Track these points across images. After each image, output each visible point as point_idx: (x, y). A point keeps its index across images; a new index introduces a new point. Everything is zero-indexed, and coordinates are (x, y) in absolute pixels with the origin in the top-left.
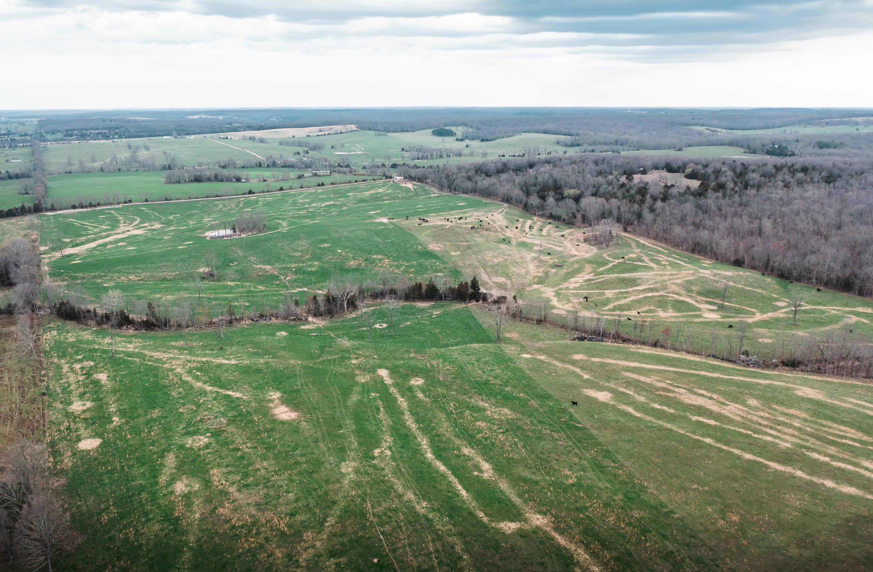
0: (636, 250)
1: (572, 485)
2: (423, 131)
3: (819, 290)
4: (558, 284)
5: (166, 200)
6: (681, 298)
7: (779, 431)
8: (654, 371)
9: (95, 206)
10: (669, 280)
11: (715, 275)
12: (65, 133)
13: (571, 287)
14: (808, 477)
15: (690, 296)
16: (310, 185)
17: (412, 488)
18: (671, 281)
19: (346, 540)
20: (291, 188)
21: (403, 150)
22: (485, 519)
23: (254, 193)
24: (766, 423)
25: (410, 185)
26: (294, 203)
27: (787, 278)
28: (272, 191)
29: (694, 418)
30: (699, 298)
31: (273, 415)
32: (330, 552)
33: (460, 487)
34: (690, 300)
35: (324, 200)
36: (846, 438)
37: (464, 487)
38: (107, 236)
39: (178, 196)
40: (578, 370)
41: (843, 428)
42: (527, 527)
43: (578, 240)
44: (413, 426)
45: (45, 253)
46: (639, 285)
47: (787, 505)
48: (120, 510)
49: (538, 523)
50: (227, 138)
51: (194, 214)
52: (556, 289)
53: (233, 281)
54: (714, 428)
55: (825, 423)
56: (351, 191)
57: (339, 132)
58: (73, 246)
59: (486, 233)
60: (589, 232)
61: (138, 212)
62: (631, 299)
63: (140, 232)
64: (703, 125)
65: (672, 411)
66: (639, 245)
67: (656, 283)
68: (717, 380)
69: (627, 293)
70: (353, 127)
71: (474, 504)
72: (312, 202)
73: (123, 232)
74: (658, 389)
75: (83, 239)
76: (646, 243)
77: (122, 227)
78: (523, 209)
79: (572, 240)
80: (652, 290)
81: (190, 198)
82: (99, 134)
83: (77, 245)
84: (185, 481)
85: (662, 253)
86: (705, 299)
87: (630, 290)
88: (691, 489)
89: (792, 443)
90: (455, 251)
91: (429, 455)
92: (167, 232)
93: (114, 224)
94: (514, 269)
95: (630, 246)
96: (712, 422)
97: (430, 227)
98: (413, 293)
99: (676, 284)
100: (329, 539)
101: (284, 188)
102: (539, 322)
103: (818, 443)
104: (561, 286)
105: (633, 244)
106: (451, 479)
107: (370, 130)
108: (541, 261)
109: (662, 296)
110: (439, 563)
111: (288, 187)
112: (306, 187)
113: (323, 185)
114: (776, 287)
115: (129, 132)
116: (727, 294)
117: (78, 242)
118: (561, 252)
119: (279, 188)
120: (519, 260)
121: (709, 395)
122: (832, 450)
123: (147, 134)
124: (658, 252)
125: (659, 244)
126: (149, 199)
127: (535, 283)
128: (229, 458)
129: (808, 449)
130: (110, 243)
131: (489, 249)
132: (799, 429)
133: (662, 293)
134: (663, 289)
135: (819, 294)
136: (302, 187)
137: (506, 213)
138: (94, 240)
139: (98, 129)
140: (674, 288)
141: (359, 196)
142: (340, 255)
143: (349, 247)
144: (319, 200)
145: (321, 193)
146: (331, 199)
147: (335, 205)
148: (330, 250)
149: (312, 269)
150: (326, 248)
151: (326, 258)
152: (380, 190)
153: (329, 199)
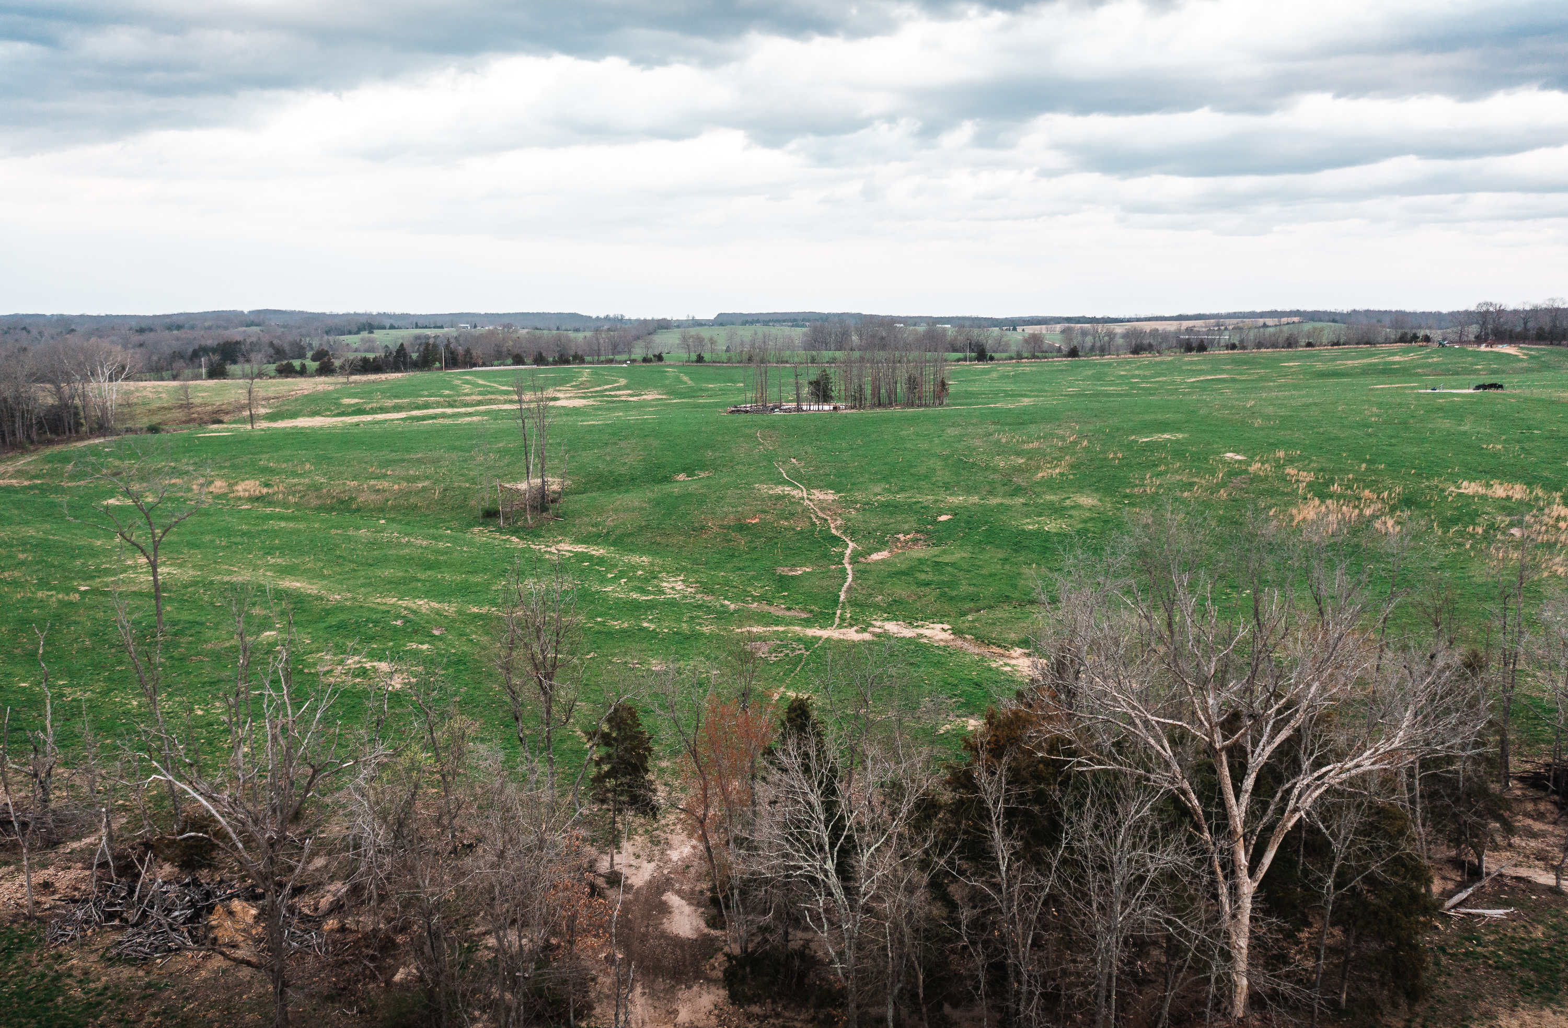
20: (1102, 352)
23: (991, 359)
25: (1508, 349)
63: (579, 403)
70: (1295, 319)
72: (1157, 375)
101: (1081, 352)
113: (1202, 348)
119: (1066, 350)
141: (1320, 366)
142: (1234, 472)
143: (1288, 445)
144: (1181, 372)
145: (1192, 363)
146: (1223, 371)
147: (1233, 380)
148: (1178, 452)
149: (1052, 526)
150: (1162, 446)
151: (1151, 484)
152: (1397, 358)
153: (1214, 371)
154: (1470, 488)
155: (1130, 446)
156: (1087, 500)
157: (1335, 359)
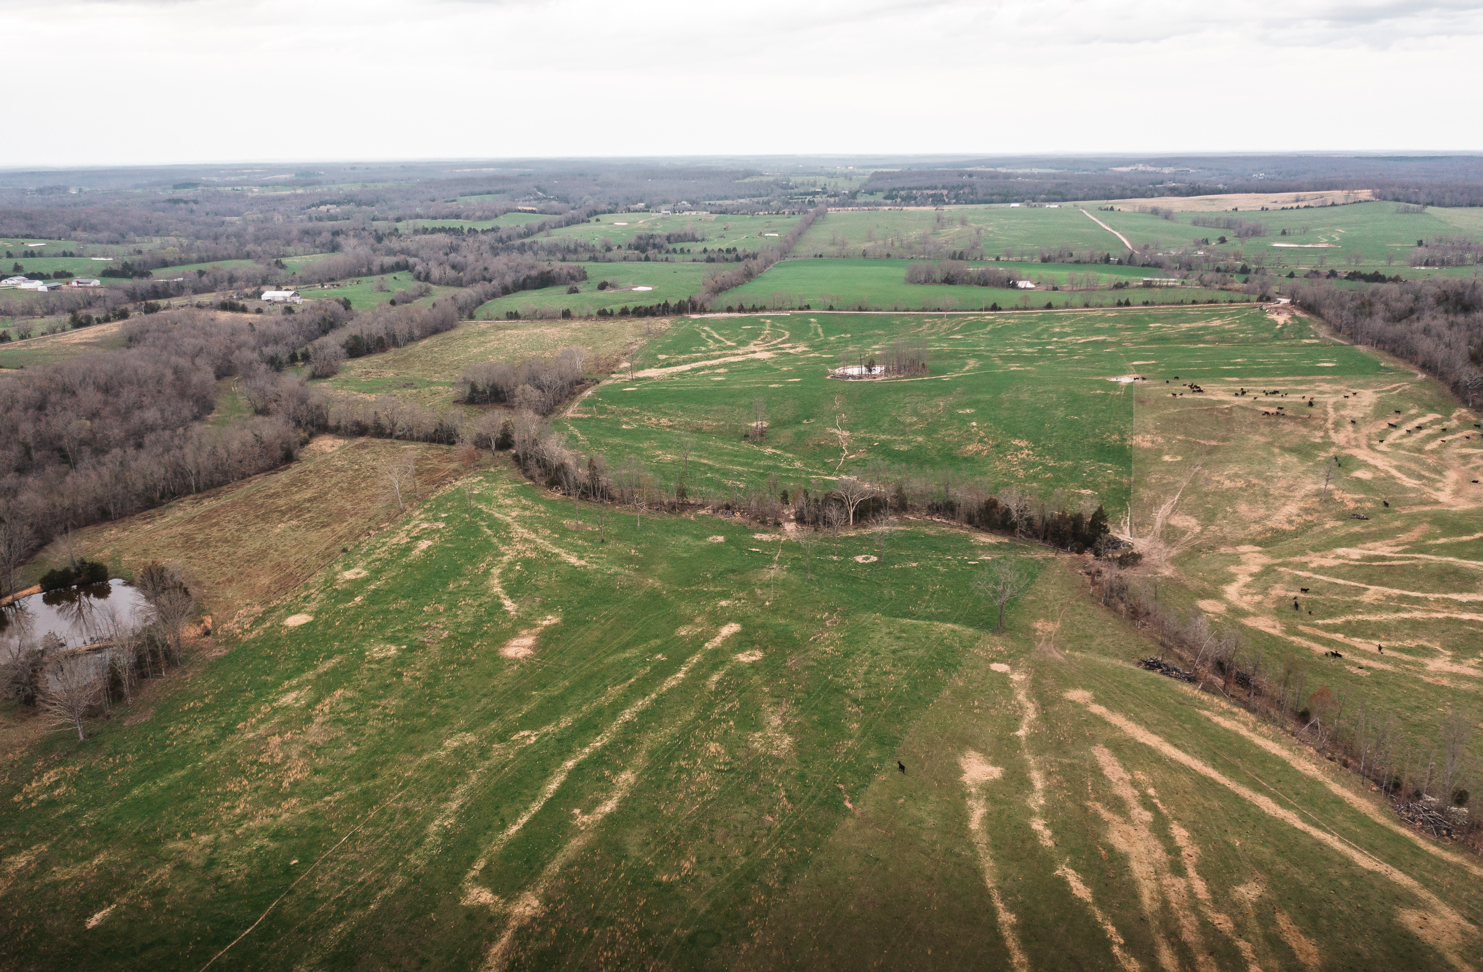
5: (860, 309)
16: (1104, 302)
20: (1067, 306)
21: (1420, 243)
23: (1000, 309)
25: (1283, 317)
28: (1032, 309)
38: (718, 357)
39: (878, 305)
50: (1112, 209)
56: (1164, 318)
57: (1329, 203)
61: (799, 324)
63: (767, 355)
70: (1367, 194)
73: (745, 354)
77: (752, 346)
81: (896, 310)
82: (932, 196)
90: (1175, 455)
92: (800, 360)
93: (748, 340)
94: (1242, 507)
101: (1054, 305)
107: (1396, 200)
111: (1062, 304)
112: (1096, 306)
113: (1127, 304)
119: (1045, 303)
123: (999, 198)
126: (834, 305)
136: (1087, 306)
139: (939, 188)
143: (995, 419)
157: (1188, 320)
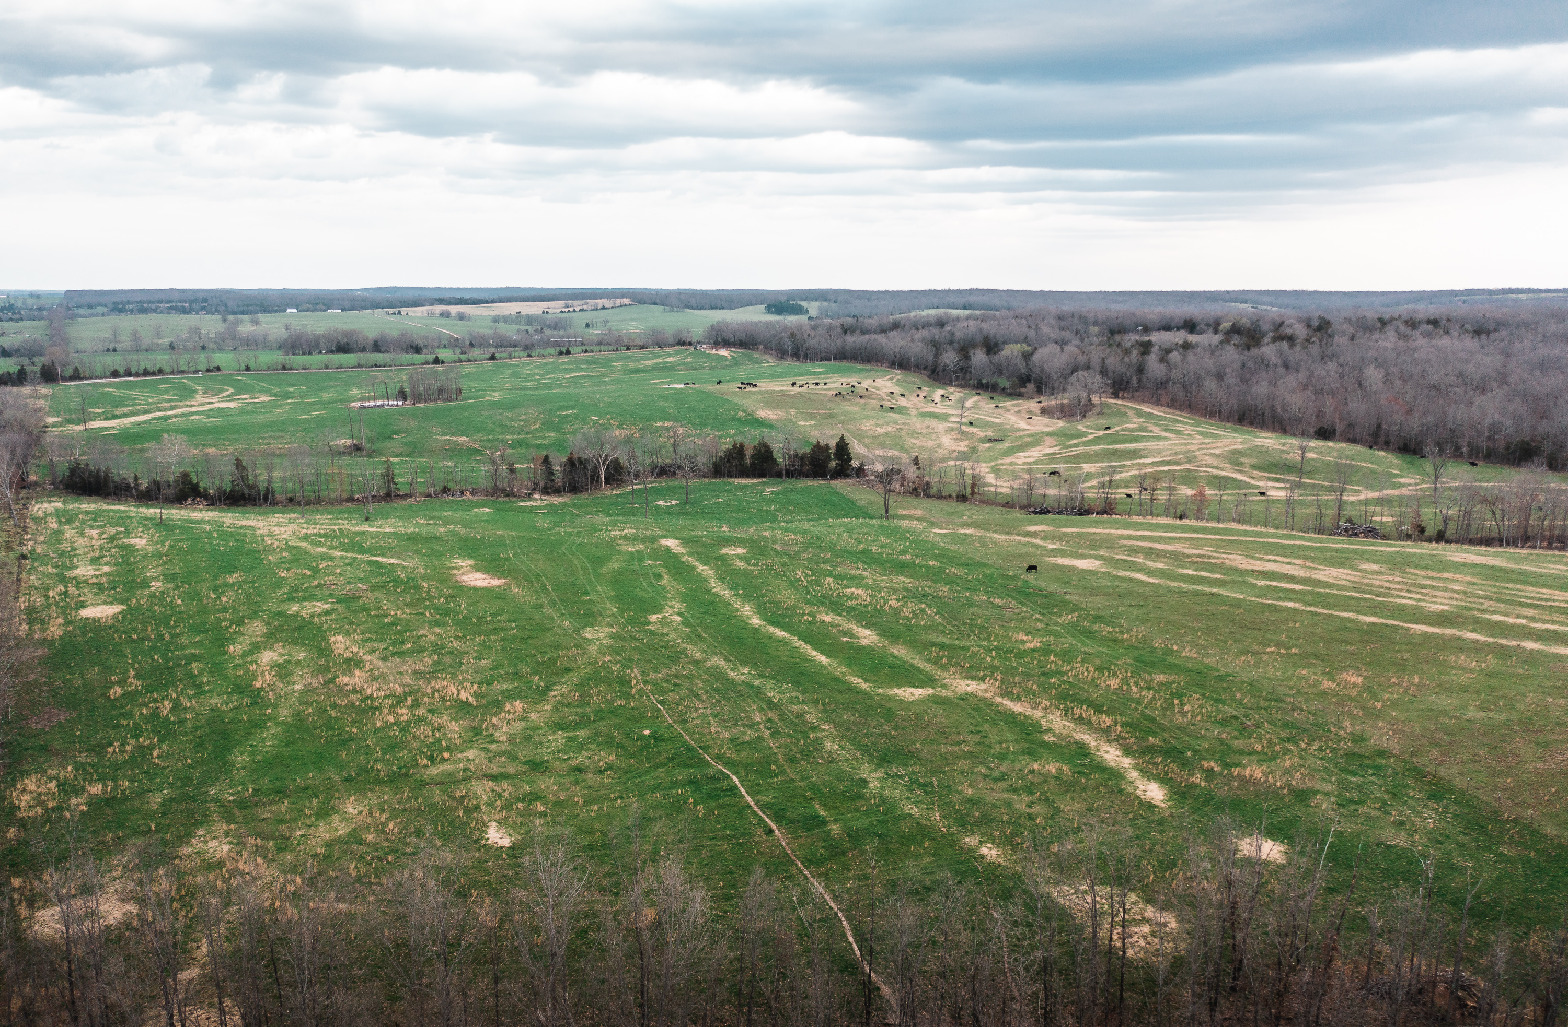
0: (1136, 420)
1: (1033, 650)
2: (750, 308)
3: (1473, 464)
4: (996, 459)
5: (284, 369)
6: (1223, 473)
7: (1422, 594)
8: (1179, 539)
9: (154, 374)
10: (1199, 450)
11: (1284, 445)
12: (110, 306)
13: (1019, 462)
14: (1490, 640)
15: (1240, 471)
16: (546, 352)
17: (721, 653)
18: (1203, 452)
19: (588, 710)
20: (511, 357)
22: (865, 686)
23: (443, 362)
24: (1398, 587)
25: (724, 352)
26: (516, 375)
27: (1415, 452)
28: (476, 361)
29: (1260, 583)
30: (1256, 473)
31: (457, 582)
32: (558, 724)
33: (814, 653)
34: (1239, 476)
35: (567, 371)
36: (1554, 600)
37: (823, 653)
38: (172, 408)
39: (305, 366)
40: (1038, 541)
41: (1544, 591)
42: (944, 693)
43: (1030, 412)
44: (726, 594)
45: (54, 425)
46: (1145, 457)
47: (1453, 668)
48: (149, 682)
49: (968, 689)
50: (399, 313)
51: (332, 387)
52: (992, 464)
53: (396, 456)
54: (1303, 592)
55: (1510, 586)
56: (618, 360)
58: (106, 419)
59: (862, 401)
60: (1050, 402)
61: (230, 381)
62: (1130, 474)
63: (232, 405)
64: (1246, 302)
65: (1218, 576)
66: (1140, 414)
67: (1176, 454)
68: (1300, 547)
69: (1124, 466)
70: (626, 301)
71: (843, 669)
72: (548, 373)
73: (203, 404)
74: (1189, 556)
75: (125, 410)
76: (1155, 412)
77: (199, 398)
78: (929, 377)
79: (1019, 412)
80: (1168, 463)
81: (326, 369)
82: (171, 308)
83: (115, 417)
84: (281, 650)
85: (1187, 423)
86: (1266, 474)
87: (1128, 463)
88: (1265, 653)
89: (1451, 605)
90: (806, 420)
91: (756, 621)
92: (281, 405)
93: (188, 393)
94: (913, 441)
95: (1124, 415)
96: (1297, 587)
97: (760, 393)
98: (728, 461)
99: (1211, 455)
100: (555, 709)
101: (498, 356)
102: (962, 498)
103: (1502, 605)
104: (1000, 462)
105: (1130, 413)
106: (797, 645)
107: (655, 304)
108: (963, 433)
109: (1189, 470)
110: (772, 735)
111: (506, 355)
112: (539, 356)
114: (1396, 461)
115: (226, 306)
116: (1307, 468)
117: (118, 413)
118: (998, 425)
119: (489, 356)
120: (924, 431)
121: (1286, 560)
122: (1531, 612)
123: (260, 310)
124: (1178, 422)
125: (1178, 412)
126: (252, 367)
127: (952, 459)
128: (370, 625)
129: (1484, 611)
130: (176, 416)
131: (868, 417)
132: (1464, 593)
133: (1188, 466)
134: (1189, 462)
135: (1474, 469)
136: (530, 356)
137: (898, 380)
138: (146, 412)
139: (171, 302)
140: (1208, 460)
141: (632, 365)
142: (595, 423)
143: (611, 413)
144: (561, 371)
145: (564, 363)
146: (582, 370)
147: (589, 376)
148: (576, 417)
149: (544, 442)
150: (570, 415)
151: (570, 428)
152: (671, 359)
153: (579, 369)
154: (659, 424)
155: (559, 416)
156: (552, 434)
157: (642, 359)
